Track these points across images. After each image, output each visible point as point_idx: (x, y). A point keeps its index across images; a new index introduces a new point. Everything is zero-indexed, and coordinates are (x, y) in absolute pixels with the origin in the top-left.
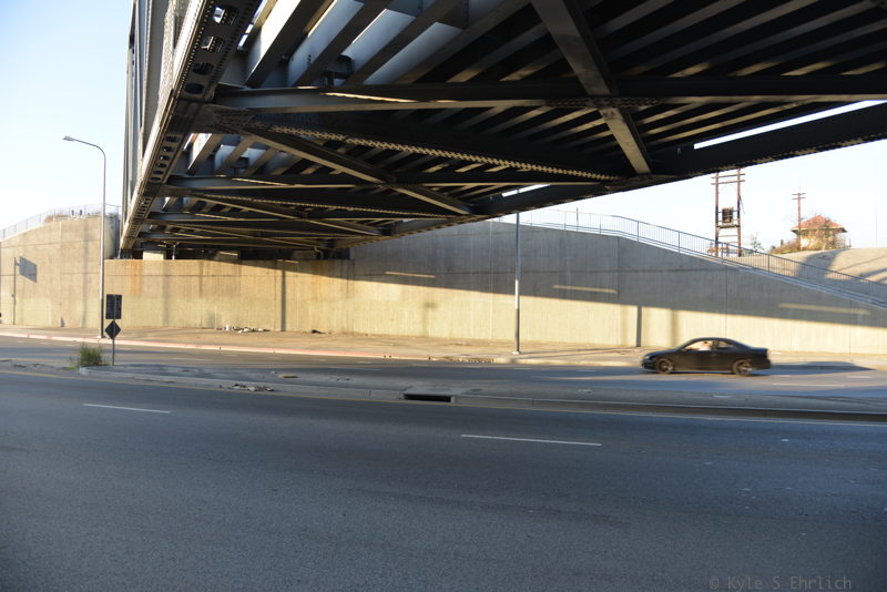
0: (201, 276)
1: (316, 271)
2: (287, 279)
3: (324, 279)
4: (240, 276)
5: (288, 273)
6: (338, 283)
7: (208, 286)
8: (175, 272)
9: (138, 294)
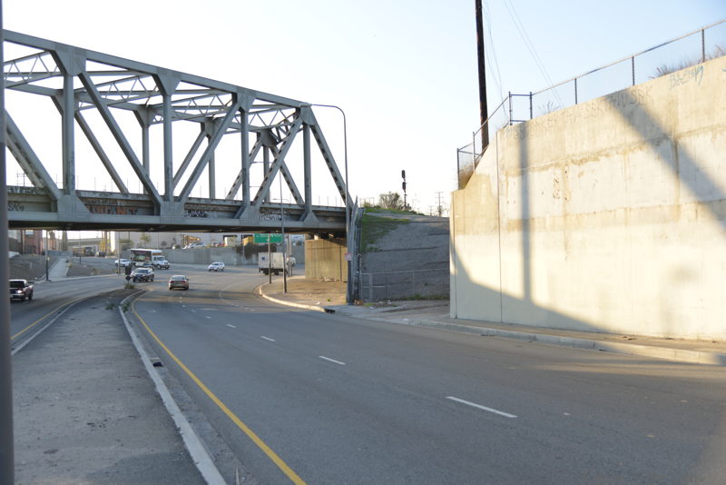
0: (324, 248)
7: (326, 254)
8: (319, 246)
9: (312, 259)
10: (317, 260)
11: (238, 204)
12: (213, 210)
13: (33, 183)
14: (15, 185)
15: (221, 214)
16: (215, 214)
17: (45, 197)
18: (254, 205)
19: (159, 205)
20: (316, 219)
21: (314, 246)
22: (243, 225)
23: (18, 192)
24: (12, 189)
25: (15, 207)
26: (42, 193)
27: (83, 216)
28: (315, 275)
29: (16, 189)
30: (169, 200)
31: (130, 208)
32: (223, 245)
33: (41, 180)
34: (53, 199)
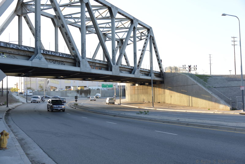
0: (143, 89)
1: (159, 87)
2: (155, 89)
3: (160, 89)
4: (148, 89)
5: (155, 88)
6: (163, 90)
7: (144, 92)
8: (139, 88)
9: (135, 94)
10: (138, 94)
11: (132, 68)
12: (124, 70)
13: (70, 52)
14: (64, 53)
15: (126, 72)
16: (124, 72)
17: (74, 60)
18: (138, 68)
19: (112, 66)
20: (154, 76)
21: (136, 88)
22: (135, 77)
23: (65, 56)
24: (63, 55)
25: (62, 64)
26: (73, 58)
27: (89, 70)
28: (137, 100)
29: (64, 55)
30: (114, 64)
31: (100, 68)
32: (71, 90)
33: (74, 51)
34: (78, 61)
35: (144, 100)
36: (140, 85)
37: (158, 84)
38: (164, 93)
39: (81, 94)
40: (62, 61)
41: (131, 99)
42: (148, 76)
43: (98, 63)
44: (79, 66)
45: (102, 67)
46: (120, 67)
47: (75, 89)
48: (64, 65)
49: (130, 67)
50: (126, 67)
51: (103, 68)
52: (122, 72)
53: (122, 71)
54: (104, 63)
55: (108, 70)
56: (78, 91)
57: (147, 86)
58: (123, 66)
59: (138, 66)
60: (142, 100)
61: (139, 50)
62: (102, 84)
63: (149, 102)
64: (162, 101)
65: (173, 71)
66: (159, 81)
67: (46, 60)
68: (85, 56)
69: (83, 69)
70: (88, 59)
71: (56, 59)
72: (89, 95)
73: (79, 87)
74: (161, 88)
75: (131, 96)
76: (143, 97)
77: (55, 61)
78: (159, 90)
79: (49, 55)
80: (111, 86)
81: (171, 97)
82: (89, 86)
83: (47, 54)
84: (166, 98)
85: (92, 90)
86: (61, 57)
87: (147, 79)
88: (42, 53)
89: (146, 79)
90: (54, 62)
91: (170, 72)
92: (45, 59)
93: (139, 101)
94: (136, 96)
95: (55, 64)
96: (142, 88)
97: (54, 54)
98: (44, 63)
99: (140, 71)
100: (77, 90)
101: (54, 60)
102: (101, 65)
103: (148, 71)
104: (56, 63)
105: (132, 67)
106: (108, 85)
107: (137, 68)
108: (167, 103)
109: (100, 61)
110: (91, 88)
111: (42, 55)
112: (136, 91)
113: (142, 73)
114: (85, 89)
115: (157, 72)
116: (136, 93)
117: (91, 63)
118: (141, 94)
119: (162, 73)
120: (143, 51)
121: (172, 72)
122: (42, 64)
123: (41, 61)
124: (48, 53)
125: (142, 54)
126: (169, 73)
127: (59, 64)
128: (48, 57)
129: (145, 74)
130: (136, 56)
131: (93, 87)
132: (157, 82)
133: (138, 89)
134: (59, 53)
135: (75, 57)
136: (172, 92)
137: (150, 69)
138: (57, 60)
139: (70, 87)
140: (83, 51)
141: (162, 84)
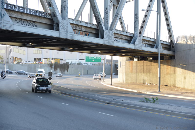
0: (144, 66)
1: (168, 64)
2: (161, 67)
3: (169, 67)
4: (151, 66)
6: (172, 68)
7: (145, 69)
8: (139, 65)
9: (132, 72)
10: (136, 73)
12: (120, 38)
14: (37, 10)
15: (123, 41)
16: (121, 40)
17: (51, 20)
18: (140, 36)
19: (104, 32)
20: (161, 48)
21: (134, 64)
22: (135, 49)
23: (38, 15)
24: (35, 12)
25: (33, 25)
26: (50, 17)
27: (71, 35)
28: (134, 81)
29: (37, 12)
30: (107, 29)
31: (86, 33)
32: (41, 63)
33: (51, 8)
34: (56, 22)
35: (144, 81)
36: (140, 60)
37: (165, 60)
38: (175, 72)
39: (55, 69)
40: (33, 22)
41: (127, 79)
42: (153, 48)
43: (84, 26)
44: (58, 30)
45: (89, 32)
46: (115, 33)
47: (48, 62)
48: (36, 26)
49: (128, 35)
50: (123, 33)
51: (90, 34)
52: (117, 41)
53: (117, 39)
54: (93, 27)
55: (98, 37)
56: (51, 65)
57: (151, 61)
58: (118, 32)
59: (140, 33)
60: (142, 81)
61: (142, 10)
62: (86, 57)
63: (152, 84)
64: (171, 83)
65: (190, 42)
66: (168, 55)
67: (11, 19)
68: (67, 15)
69: (62, 34)
70: (70, 20)
71: (24, 18)
72: (66, 71)
73: (52, 59)
74: (171, 66)
75: (127, 74)
76: (144, 77)
77: (23, 21)
78: (167, 68)
79: (15, 11)
80: (99, 60)
81: (185, 78)
82: (66, 59)
83: (12, 11)
84: (176, 80)
85: (71, 64)
86: (32, 15)
87: (152, 52)
88: (5, 9)
89: (150, 52)
90: (22, 23)
91: (185, 43)
92: (10, 16)
93: (137, 82)
94: (134, 75)
95: (23, 25)
96: (142, 65)
97: (23, 11)
98: (8, 22)
99: (143, 40)
100: (50, 63)
101: (21, 19)
102: (88, 30)
103: (153, 40)
104: (25, 24)
105: (131, 34)
106: (94, 59)
107: (138, 36)
108: (179, 86)
109: (87, 23)
110: (69, 61)
111: (5, 10)
112: (134, 68)
113: (145, 44)
114: (62, 62)
115: (166, 42)
116: (134, 70)
117: (75, 26)
118: (141, 72)
119: (173, 44)
120: (147, 11)
121: (188, 43)
122: (5, 24)
123: (3, 20)
124: (13, 8)
125: (146, 16)
126: (183, 44)
127: (29, 25)
128: (14, 15)
129: (149, 44)
130: (137, 18)
131: (72, 60)
132: (164, 57)
133: (136, 66)
134: (30, 10)
135: (51, 17)
136: (187, 71)
137: (156, 38)
138: (26, 20)
139: (40, 59)
140: (64, 8)
141: (172, 60)
